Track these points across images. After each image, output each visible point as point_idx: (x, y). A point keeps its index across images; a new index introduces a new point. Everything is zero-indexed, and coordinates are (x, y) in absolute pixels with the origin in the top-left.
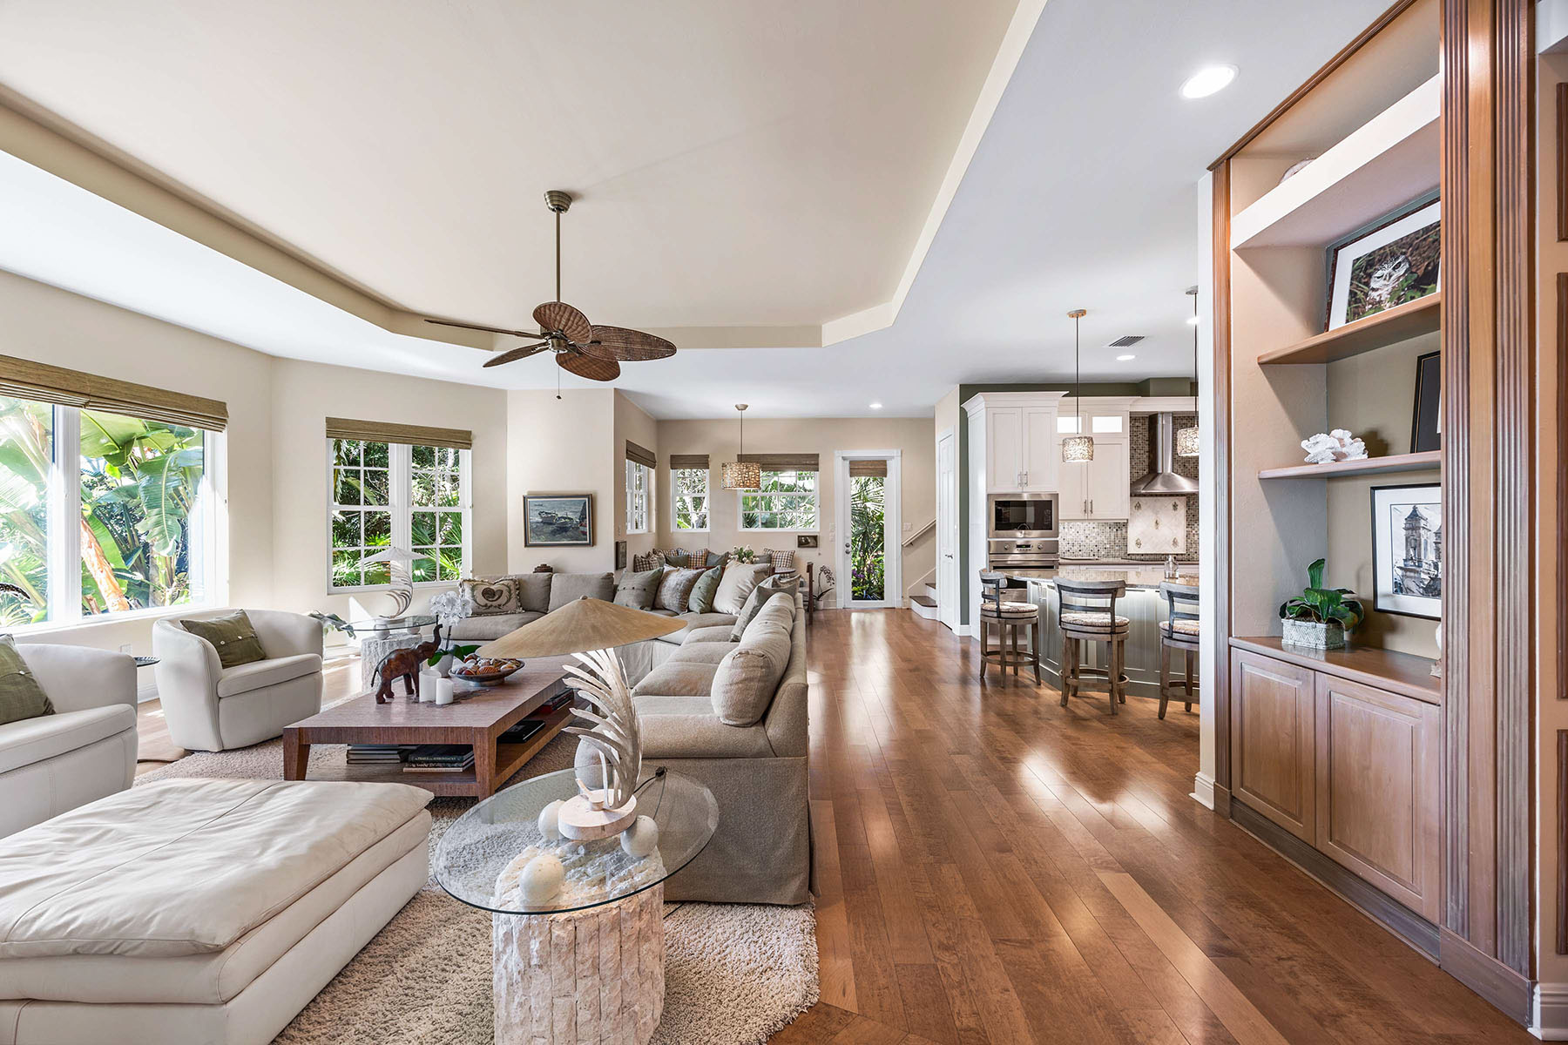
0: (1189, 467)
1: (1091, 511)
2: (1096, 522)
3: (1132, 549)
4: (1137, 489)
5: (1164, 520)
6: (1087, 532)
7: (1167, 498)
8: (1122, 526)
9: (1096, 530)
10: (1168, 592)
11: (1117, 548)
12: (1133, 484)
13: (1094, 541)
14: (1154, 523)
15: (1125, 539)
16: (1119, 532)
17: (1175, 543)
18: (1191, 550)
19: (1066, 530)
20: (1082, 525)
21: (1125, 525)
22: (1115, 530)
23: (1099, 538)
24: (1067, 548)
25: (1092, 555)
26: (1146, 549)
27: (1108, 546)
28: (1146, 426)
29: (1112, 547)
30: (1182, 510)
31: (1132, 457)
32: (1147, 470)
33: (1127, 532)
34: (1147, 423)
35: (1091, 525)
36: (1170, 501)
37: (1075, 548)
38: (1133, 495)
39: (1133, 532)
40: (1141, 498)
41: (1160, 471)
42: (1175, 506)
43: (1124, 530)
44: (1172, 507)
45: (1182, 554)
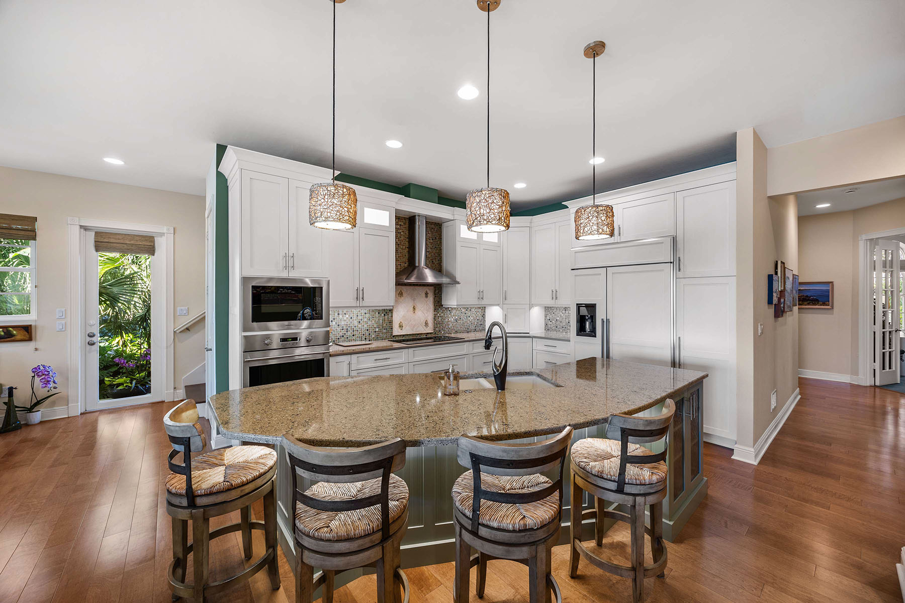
0: (436, 263)
1: (363, 298)
2: (368, 309)
3: (397, 331)
4: (400, 279)
5: (419, 306)
6: (360, 317)
7: (421, 288)
8: (388, 312)
9: (367, 315)
10: (472, 455)
11: (385, 331)
12: (398, 275)
13: (365, 326)
14: (412, 309)
15: (391, 322)
16: (386, 317)
17: (426, 324)
18: (437, 329)
19: (341, 316)
20: (355, 311)
21: (391, 311)
22: (383, 315)
23: (370, 323)
24: (341, 334)
25: (363, 339)
26: (406, 331)
27: (377, 330)
28: (407, 226)
29: (380, 331)
30: (431, 298)
31: (396, 250)
32: (407, 264)
33: (392, 316)
34: (407, 223)
35: (363, 311)
36: (421, 290)
37: (349, 333)
38: (398, 284)
39: (397, 317)
40: (404, 287)
41: (417, 265)
42: (427, 294)
43: (390, 315)
44: (424, 295)
45: (431, 333)
